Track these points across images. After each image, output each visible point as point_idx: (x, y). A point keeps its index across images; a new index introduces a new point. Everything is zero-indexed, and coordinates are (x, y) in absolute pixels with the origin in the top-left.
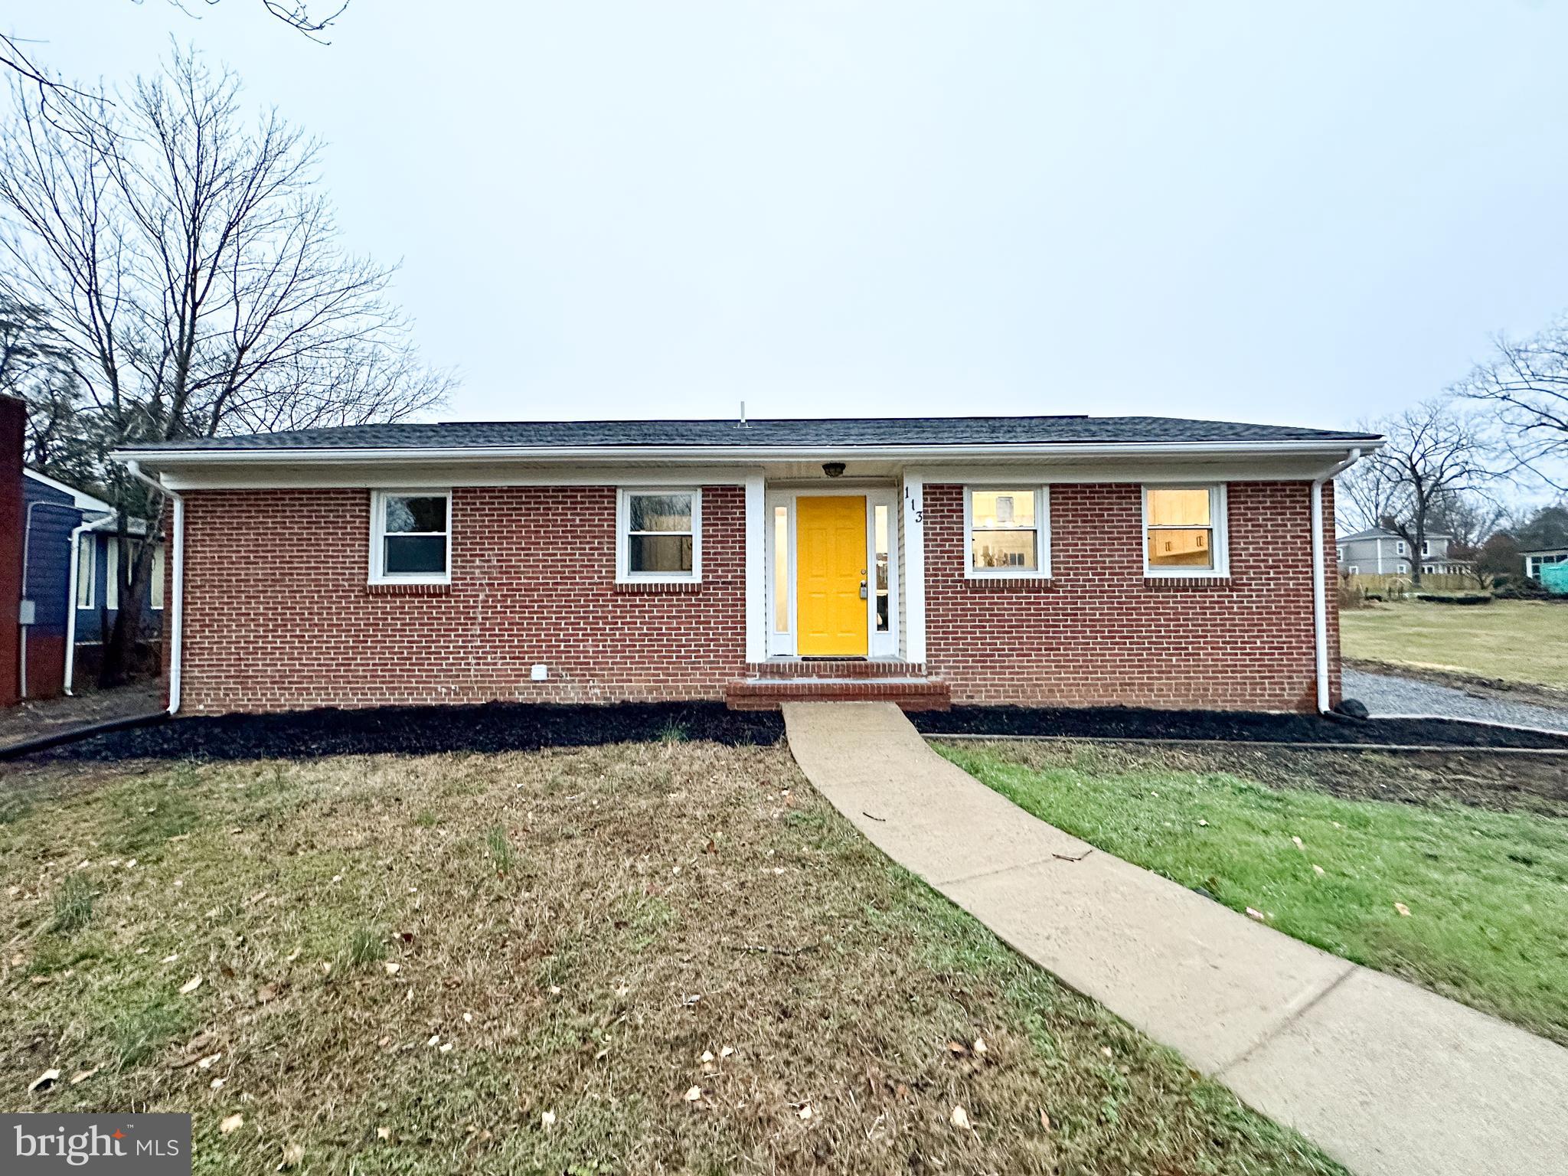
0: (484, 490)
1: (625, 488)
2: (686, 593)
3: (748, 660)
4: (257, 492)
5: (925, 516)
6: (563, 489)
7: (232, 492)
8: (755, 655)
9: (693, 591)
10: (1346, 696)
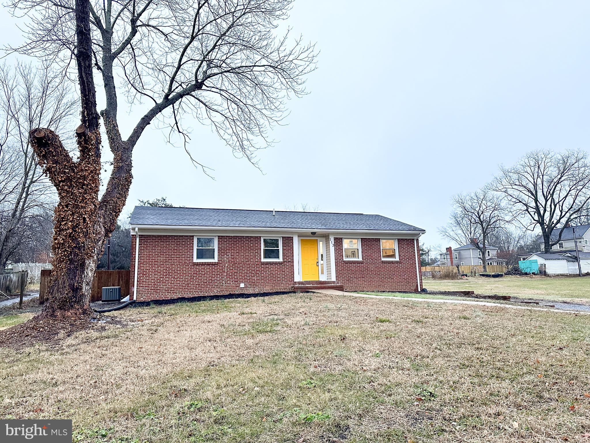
0: (227, 236)
1: (263, 237)
2: (279, 264)
3: (295, 281)
4: (161, 236)
5: (334, 245)
6: (248, 237)
7: (153, 236)
8: (296, 280)
9: (280, 263)
10: (424, 287)
